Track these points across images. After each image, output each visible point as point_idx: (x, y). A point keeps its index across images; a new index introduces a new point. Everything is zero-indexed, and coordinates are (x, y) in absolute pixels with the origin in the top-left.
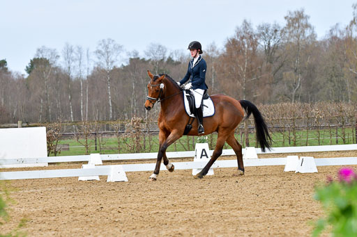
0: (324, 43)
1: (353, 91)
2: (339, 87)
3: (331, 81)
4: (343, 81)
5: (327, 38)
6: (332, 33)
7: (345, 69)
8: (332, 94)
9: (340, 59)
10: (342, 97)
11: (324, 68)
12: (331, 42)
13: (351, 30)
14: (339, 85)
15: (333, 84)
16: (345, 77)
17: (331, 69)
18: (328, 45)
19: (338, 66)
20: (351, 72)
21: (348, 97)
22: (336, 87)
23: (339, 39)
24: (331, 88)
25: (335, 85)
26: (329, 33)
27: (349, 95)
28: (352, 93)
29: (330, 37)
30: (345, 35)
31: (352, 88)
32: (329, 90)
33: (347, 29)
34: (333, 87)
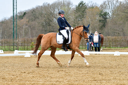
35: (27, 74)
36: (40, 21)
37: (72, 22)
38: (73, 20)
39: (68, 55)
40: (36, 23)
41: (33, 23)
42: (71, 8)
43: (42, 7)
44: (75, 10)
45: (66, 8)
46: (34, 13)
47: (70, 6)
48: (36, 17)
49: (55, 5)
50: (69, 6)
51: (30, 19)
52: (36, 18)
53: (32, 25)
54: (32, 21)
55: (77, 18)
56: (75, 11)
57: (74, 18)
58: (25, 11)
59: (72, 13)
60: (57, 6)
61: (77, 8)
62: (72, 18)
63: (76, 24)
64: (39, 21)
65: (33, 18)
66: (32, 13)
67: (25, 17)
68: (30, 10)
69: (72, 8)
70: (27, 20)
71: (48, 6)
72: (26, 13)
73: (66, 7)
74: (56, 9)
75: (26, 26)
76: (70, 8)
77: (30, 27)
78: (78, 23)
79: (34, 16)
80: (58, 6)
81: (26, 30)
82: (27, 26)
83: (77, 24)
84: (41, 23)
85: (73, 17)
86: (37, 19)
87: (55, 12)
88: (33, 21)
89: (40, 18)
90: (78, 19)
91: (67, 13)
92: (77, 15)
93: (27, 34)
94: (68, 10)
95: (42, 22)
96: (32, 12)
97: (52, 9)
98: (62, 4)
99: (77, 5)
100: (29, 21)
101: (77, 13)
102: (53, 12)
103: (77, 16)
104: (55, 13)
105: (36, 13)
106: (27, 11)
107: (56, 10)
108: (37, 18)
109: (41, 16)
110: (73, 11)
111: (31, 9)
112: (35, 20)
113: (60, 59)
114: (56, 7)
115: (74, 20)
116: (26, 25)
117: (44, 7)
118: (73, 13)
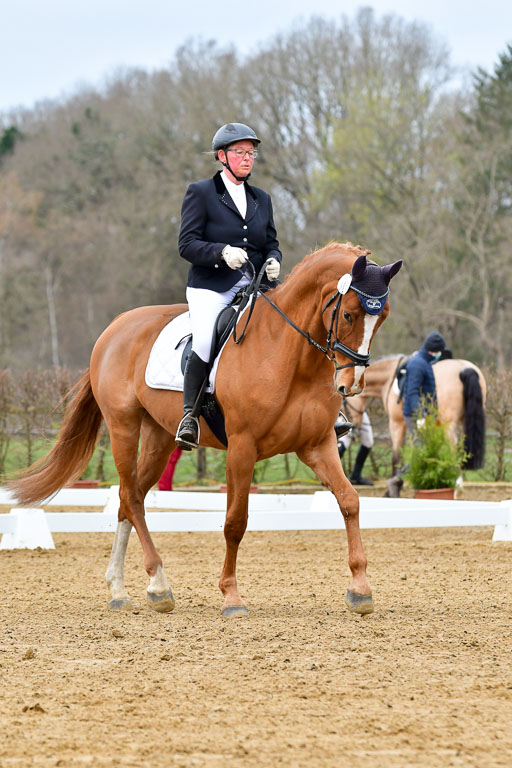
35: (24, 719)
36: (143, 215)
37: (441, 229)
38: (451, 207)
39: (402, 531)
40: (113, 229)
41: (79, 225)
42: (436, 97)
43: (163, 78)
44: (467, 110)
45: (389, 91)
46: (91, 136)
47: (425, 78)
48: (109, 174)
49: (284, 69)
50: (413, 76)
51: (57, 192)
52: (107, 183)
53: (78, 247)
54: (69, 213)
55: (487, 190)
56: (469, 121)
57: (462, 189)
58: (13, 117)
59: (439, 144)
60: (307, 77)
61: (483, 94)
62: (439, 185)
63: (474, 240)
64: (138, 210)
65: (85, 181)
66: (71, 135)
67: (13, 174)
68: (60, 112)
69: (444, 99)
70: (33, 199)
71: (225, 72)
72: (23, 137)
73: (383, 84)
74: (294, 106)
75: (18, 254)
76: (428, 93)
77: (56, 264)
78: (491, 237)
79: (97, 161)
80: (315, 79)
81: (20, 288)
82: (28, 259)
83: (487, 243)
84: (153, 230)
85: (445, 179)
86: (121, 193)
87: (284, 130)
88: (80, 206)
89: (151, 183)
90: (493, 195)
91: (397, 141)
92: (485, 158)
93: (24, 327)
94: (400, 111)
95: (168, 218)
96: (76, 130)
97: (258, 98)
98: (351, 61)
99: (491, 72)
100: (43, 212)
101: (491, 138)
102: (263, 127)
103: (488, 173)
104: (289, 135)
105: (107, 139)
106: (26, 115)
107: (294, 112)
108: (119, 179)
109: (159, 163)
110: (448, 122)
111: (63, 102)
112: (97, 201)
113: (323, 570)
114: (300, 84)
115: (458, 206)
116: (22, 245)
117: (184, 81)
118: (452, 141)
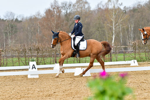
0: (94, 11)
1: (109, 36)
2: (102, 33)
3: (98, 30)
4: (104, 30)
5: (96, 9)
6: (98, 6)
7: (105, 24)
8: (99, 37)
9: (102, 19)
10: (103, 39)
11: (95, 24)
12: (98, 11)
13: (108, 5)
14: (102, 32)
15: (99, 32)
16: (105, 28)
17: (98, 25)
18: (96, 12)
19: (102, 23)
20: (108, 26)
21: (106, 38)
22: (101, 33)
23: (102, 9)
24: (98, 34)
25: (100, 33)
26: (97, 6)
27: (107, 37)
28: (108, 36)
29: (97, 8)
30: (105, 7)
31: (108, 34)
32: (97, 35)
33: (106, 4)
34: (99, 33)
